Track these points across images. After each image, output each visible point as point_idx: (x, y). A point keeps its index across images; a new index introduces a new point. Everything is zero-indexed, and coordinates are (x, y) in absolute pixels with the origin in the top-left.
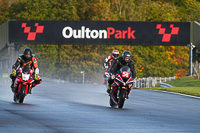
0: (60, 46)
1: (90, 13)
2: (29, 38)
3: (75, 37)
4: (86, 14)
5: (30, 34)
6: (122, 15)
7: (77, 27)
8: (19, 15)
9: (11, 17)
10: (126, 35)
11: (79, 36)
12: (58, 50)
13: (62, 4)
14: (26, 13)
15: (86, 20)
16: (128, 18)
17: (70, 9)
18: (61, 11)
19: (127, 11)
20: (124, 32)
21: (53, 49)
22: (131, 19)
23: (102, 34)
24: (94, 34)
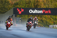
0: (28, 15)
1: (37, 5)
2: (19, 13)
3: (33, 13)
4: (36, 6)
5: (20, 12)
6: (47, 6)
7: (33, 10)
8: (16, 6)
9: (14, 7)
10: (48, 12)
11: (34, 12)
12: (28, 17)
13: (29, 3)
14: (18, 6)
15: (36, 8)
16: (49, 7)
17: (32, 4)
18: (29, 5)
19: (48, 5)
20: (48, 11)
21: (26, 16)
22: (50, 7)
23: (41, 12)
24: (39, 12)
